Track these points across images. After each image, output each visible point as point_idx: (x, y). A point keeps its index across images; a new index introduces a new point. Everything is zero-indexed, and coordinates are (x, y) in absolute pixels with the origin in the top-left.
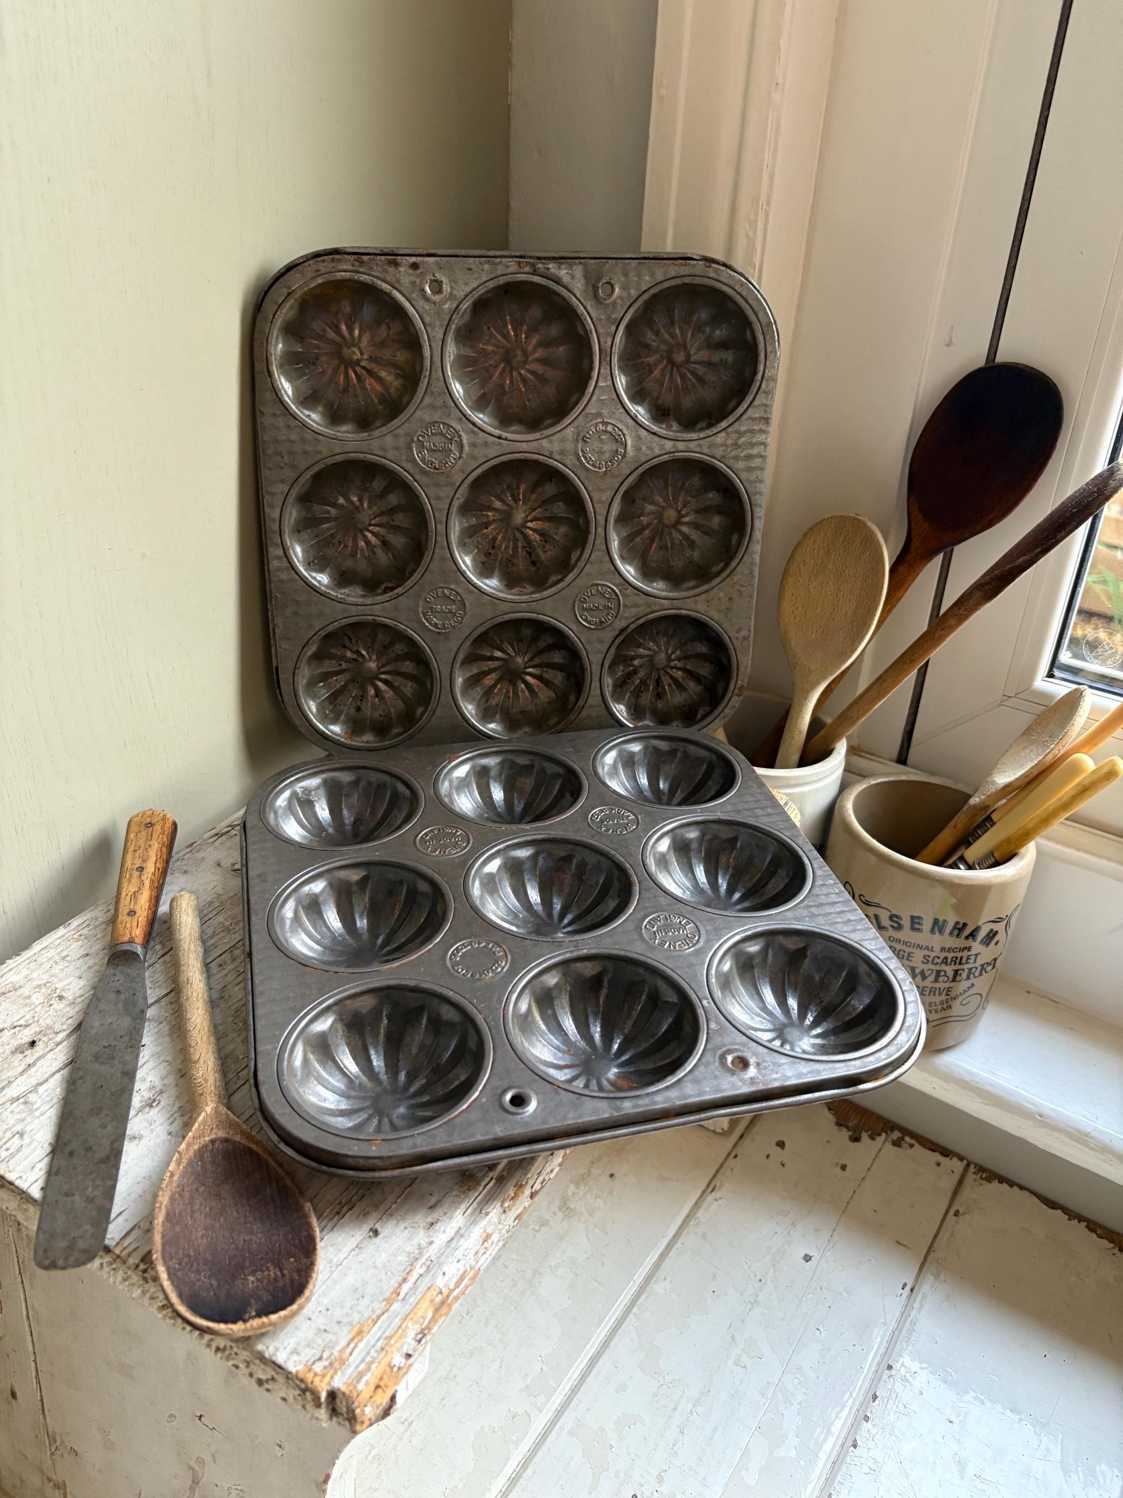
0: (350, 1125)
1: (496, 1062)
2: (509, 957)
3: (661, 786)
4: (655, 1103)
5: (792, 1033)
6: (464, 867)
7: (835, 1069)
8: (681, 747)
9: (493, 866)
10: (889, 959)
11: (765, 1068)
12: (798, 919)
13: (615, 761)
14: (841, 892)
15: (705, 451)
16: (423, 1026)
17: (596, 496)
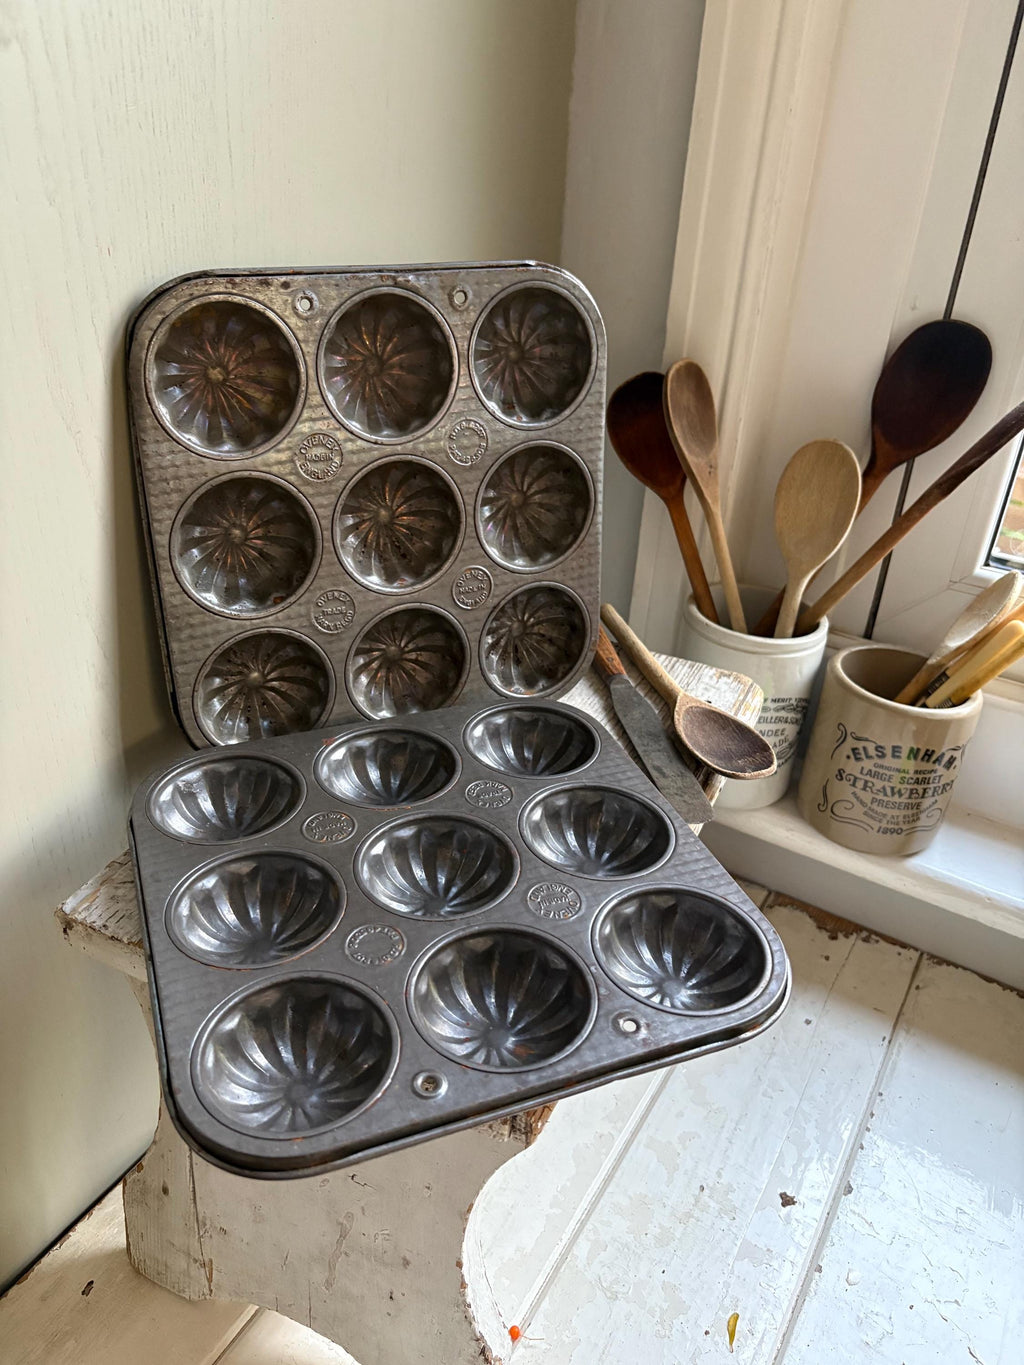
0: (266, 1119)
1: (404, 1048)
2: (405, 940)
3: (526, 754)
4: (558, 1073)
5: (670, 986)
6: (352, 852)
7: (718, 1023)
8: (542, 716)
9: (379, 849)
10: (752, 910)
11: (656, 1028)
12: (667, 878)
13: (483, 734)
14: (702, 849)
15: (553, 437)
16: (327, 1014)
17: (464, 488)
